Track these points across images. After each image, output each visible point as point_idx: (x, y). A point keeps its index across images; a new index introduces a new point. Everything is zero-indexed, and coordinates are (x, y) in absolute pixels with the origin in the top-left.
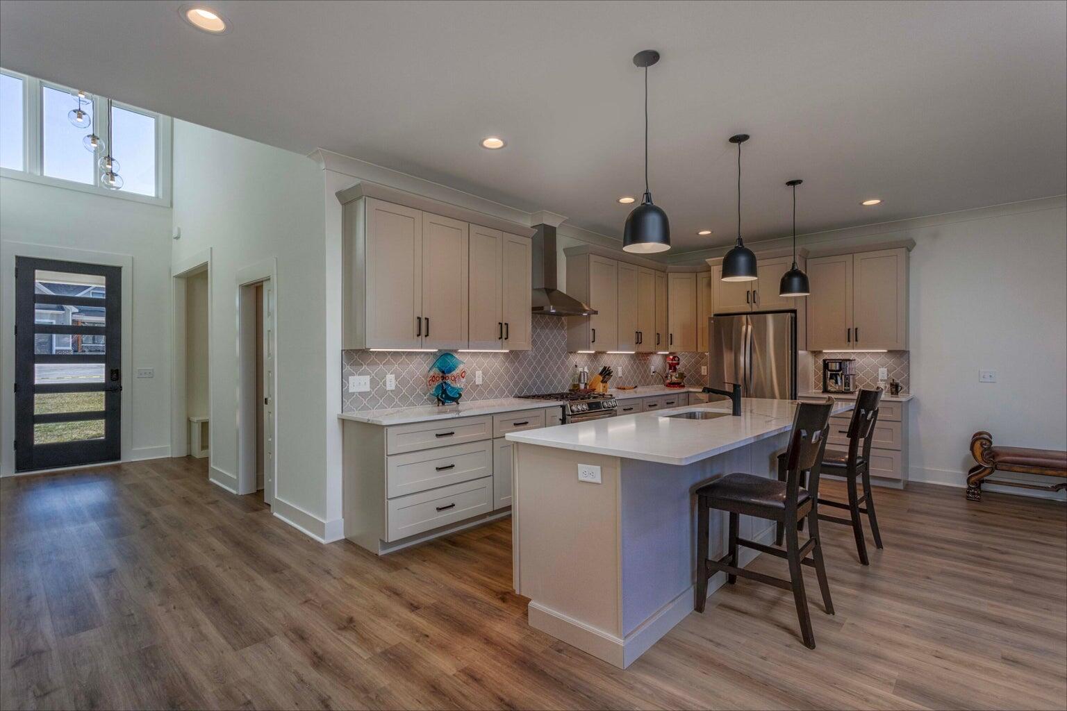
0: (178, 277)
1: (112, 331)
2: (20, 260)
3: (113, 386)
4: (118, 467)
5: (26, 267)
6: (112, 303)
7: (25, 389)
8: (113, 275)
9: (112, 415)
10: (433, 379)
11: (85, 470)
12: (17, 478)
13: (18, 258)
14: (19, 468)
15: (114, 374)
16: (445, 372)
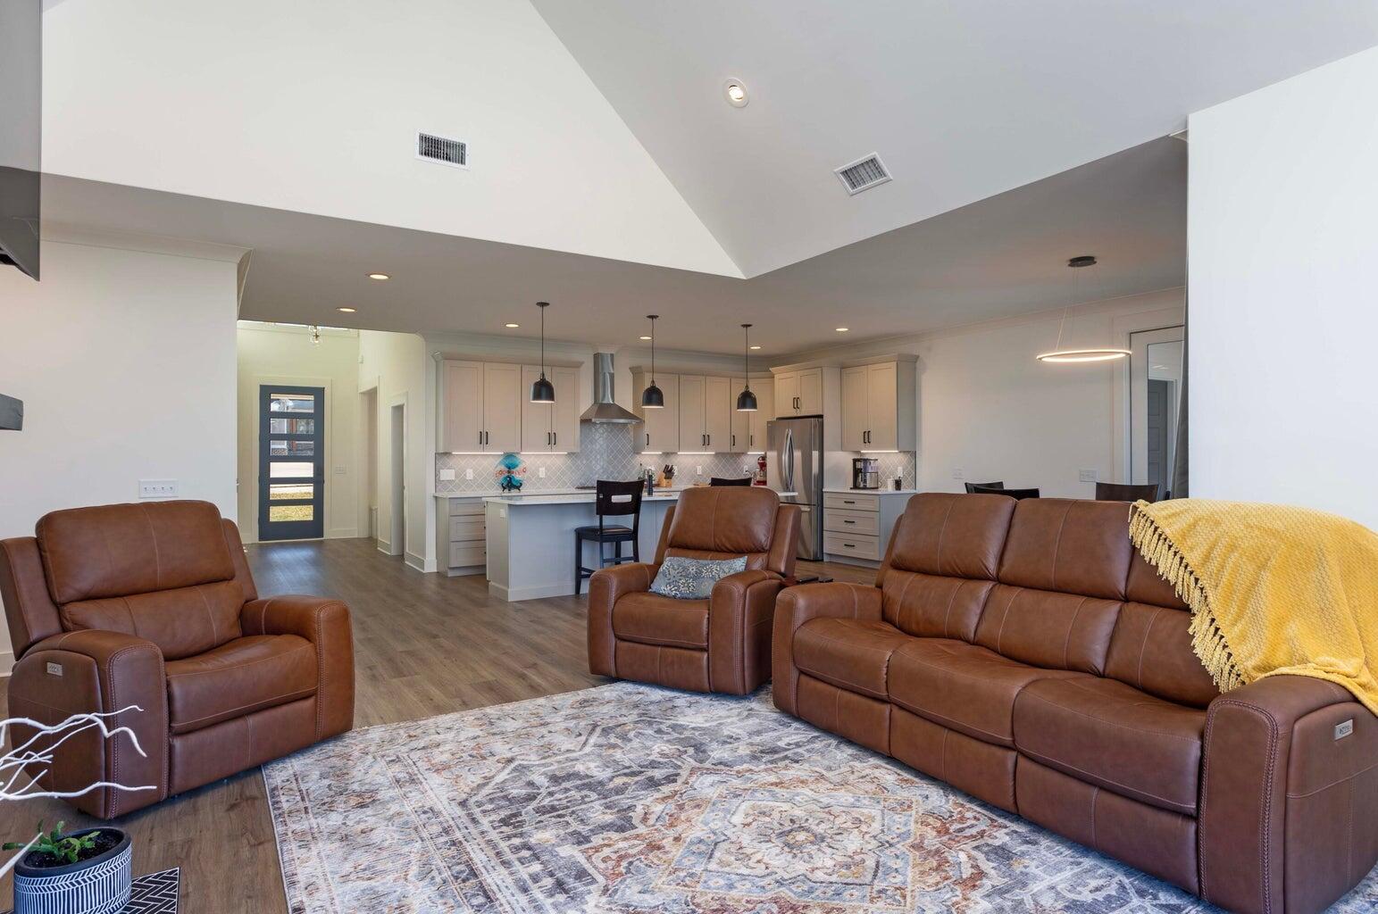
0: (363, 393)
1: (318, 437)
2: (262, 387)
3: (318, 480)
4: (322, 541)
5: (267, 392)
6: (318, 416)
7: (266, 481)
8: (318, 393)
9: (317, 502)
10: (501, 472)
11: (300, 542)
12: (261, 545)
13: (261, 386)
14: (261, 539)
15: (319, 470)
16: (510, 468)
